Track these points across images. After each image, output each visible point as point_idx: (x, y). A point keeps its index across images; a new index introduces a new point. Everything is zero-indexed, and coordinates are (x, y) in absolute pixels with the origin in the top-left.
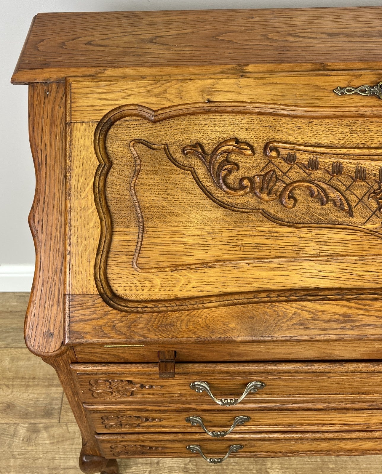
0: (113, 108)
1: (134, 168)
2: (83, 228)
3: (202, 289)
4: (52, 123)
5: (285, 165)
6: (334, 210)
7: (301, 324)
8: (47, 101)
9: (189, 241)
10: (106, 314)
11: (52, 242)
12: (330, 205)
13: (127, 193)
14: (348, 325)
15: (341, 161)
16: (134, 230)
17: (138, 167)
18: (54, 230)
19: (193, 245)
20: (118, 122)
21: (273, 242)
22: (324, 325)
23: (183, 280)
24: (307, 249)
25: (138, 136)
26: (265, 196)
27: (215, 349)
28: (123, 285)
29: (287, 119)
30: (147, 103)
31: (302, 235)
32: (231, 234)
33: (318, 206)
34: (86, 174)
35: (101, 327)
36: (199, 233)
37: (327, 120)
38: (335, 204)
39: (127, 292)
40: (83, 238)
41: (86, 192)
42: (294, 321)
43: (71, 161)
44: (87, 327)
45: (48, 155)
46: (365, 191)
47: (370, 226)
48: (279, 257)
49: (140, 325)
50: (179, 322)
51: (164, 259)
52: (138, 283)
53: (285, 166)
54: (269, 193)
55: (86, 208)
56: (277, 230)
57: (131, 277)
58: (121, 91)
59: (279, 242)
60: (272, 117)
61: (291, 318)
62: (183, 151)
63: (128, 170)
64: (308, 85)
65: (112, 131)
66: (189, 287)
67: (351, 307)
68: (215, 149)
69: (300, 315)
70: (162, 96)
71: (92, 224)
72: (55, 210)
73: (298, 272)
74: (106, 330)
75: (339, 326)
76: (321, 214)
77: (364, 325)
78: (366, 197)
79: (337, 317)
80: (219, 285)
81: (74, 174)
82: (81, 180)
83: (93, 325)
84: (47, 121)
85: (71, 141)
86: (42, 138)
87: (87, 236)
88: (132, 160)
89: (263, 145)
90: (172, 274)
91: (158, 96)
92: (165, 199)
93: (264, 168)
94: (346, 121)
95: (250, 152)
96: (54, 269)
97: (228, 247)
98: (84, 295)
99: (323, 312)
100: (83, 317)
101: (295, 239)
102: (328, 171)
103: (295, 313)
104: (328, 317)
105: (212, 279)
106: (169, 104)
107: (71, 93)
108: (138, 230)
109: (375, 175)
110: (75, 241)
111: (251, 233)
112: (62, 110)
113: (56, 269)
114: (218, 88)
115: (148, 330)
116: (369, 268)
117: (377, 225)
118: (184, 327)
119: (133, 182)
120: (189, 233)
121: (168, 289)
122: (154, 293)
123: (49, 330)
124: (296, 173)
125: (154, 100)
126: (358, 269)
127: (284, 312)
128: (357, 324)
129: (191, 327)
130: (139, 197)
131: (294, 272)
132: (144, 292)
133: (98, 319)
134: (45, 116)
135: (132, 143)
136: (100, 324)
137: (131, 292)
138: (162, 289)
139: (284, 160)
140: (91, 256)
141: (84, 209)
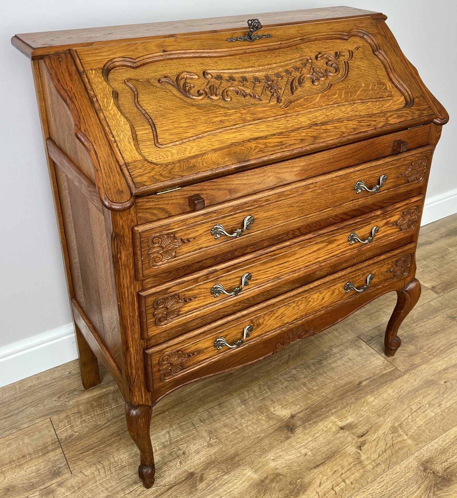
0: (108, 60)
1: (133, 94)
2: (118, 126)
3: (202, 150)
4: (70, 75)
5: (217, 81)
6: (251, 99)
7: (261, 151)
8: (61, 64)
9: (184, 125)
10: (153, 169)
11: (99, 140)
12: (248, 97)
13: (135, 108)
14: (283, 147)
15: (245, 75)
16: (148, 127)
17: (136, 93)
18: (98, 134)
19: (187, 127)
20: (112, 71)
21: (229, 118)
22: (272, 149)
23: (189, 148)
24: (247, 118)
25: (128, 77)
26: (214, 97)
28: (154, 157)
29: (208, 59)
30: (128, 55)
31: (242, 112)
32: (205, 118)
33: (243, 98)
34: (106, 97)
35: (153, 176)
36: (188, 120)
37: (228, 57)
38: (251, 96)
39: (159, 160)
40: (120, 131)
41: (111, 106)
42: (257, 150)
43: (93, 92)
44: (145, 178)
45: (75, 93)
46: (262, 88)
47: (272, 103)
48: (235, 125)
49: (176, 170)
50: (198, 164)
51: (174, 137)
52: (163, 155)
53: (218, 82)
54: (216, 95)
55: (115, 115)
56: (228, 112)
57: (157, 152)
58: (109, 51)
59: (231, 117)
60: (200, 59)
61: (255, 150)
62: (159, 81)
63: (130, 97)
64: (213, 39)
65: (110, 76)
66: (194, 150)
67: (281, 138)
68: (177, 77)
69: (258, 147)
70: (135, 51)
71: (123, 123)
72: (93, 122)
73: (247, 131)
74: (157, 177)
75: (279, 147)
76: (246, 102)
77: (291, 145)
78: (264, 91)
79: (276, 144)
80: (210, 146)
81: (99, 97)
82: (105, 100)
83: (147, 177)
84: (66, 75)
85: (89, 80)
86: (66, 84)
87: (122, 130)
88: (130, 90)
89: (202, 73)
90: (181, 146)
91: (133, 51)
92: (160, 106)
93: (207, 84)
94: (238, 57)
95: (196, 77)
96: (107, 155)
97: (206, 125)
98: (135, 161)
99: (269, 143)
100: (139, 174)
101: (239, 114)
102: (240, 81)
103: (256, 146)
104: (272, 145)
105: (205, 144)
106: (142, 55)
107: (78, 55)
108: (150, 127)
109: (264, 79)
110: (116, 134)
111: (215, 116)
112: (74, 67)
113: (109, 155)
114: (166, 44)
115: (182, 171)
116: (280, 123)
117: (275, 103)
118: (201, 166)
119: (136, 101)
120: (182, 121)
121: (182, 154)
122: (175, 157)
123: (119, 190)
124: (224, 84)
125: (131, 53)
126: (276, 124)
127: (250, 147)
128: (287, 145)
129: (205, 165)
130: (144, 108)
131: (246, 132)
132: (169, 158)
133: (149, 172)
134: (64, 72)
135: (126, 81)
136: (152, 175)
137: (161, 160)
138: (179, 154)
139: (216, 79)
140: (130, 140)
141: (114, 115)
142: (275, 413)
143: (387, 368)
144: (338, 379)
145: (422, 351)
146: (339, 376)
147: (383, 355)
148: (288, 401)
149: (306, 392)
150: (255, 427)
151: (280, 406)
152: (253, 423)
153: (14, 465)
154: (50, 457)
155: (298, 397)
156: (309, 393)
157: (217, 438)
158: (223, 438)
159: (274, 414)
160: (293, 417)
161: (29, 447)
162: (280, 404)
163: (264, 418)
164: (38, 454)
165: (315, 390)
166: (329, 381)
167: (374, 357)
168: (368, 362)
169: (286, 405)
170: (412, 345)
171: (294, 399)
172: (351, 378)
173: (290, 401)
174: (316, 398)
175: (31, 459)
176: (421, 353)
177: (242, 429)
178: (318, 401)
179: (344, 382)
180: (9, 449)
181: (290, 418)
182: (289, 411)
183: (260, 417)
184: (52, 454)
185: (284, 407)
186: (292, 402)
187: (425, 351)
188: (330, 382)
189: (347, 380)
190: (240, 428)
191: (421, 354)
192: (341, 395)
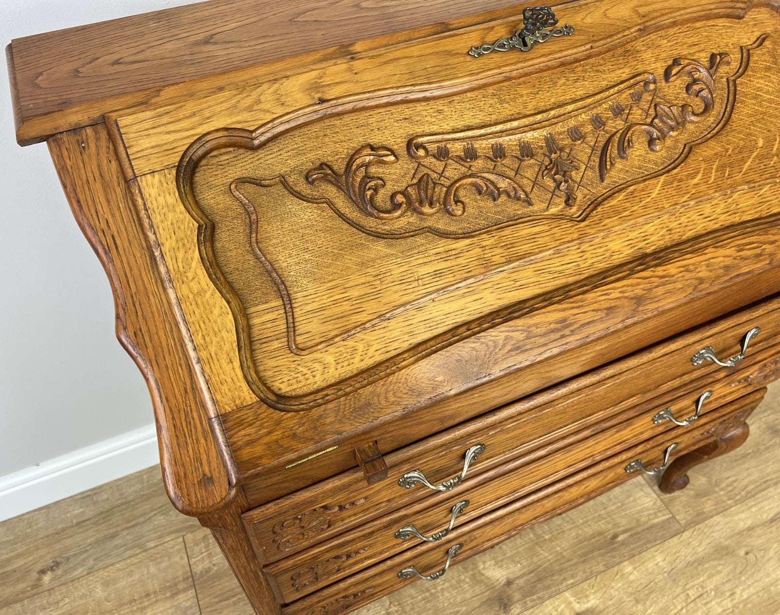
0: (191, 140)
1: (248, 220)
2: (207, 321)
3: (388, 349)
4: (106, 187)
5: (437, 163)
6: (509, 204)
7: (517, 348)
8: (85, 157)
9: (355, 293)
10: (278, 423)
11: (167, 355)
12: (503, 198)
13: (250, 257)
14: (567, 332)
15: (500, 140)
16: (277, 304)
17: (254, 217)
18: (163, 338)
19: (360, 297)
20: (204, 162)
21: (454, 263)
22: (542, 340)
23: (361, 347)
24: (494, 259)
25: (238, 175)
26: (427, 210)
27: (423, 420)
28: (285, 380)
29: (423, 104)
30: (239, 122)
31: (484, 244)
32: (402, 269)
33: (490, 203)
34: (184, 245)
35: (277, 441)
36: (363, 280)
37: (469, 94)
38: (509, 196)
39: (294, 387)
40: (211, 334)
41: (193, 270)
42: (508, 348)
43: (155, 233)
44: (258, 449)
45: (116, 234)
46: (537, 170)
47: (553, 210)
48: (466, 279)
49: (329, 420)
50: (375, 398)
51: (330, 327)
52: (305, 371)
53: (439, 165)
54: (431, 204)
55: (201, 293)
56: (454, 246)
57: (293, 366)
58: (194, 114)
59: (460, 261)
60: (404, 106)
61: (504, 346)
62: (307, 178)
63: (240, 226)
64: (437, 53)
65: (199, 177)
66: (371, 352)
67: (564, 310)
68: (348, 165)
69: (512, 338)
70: (255, 108)
71: (216, 311)
72: (155, 309)
73: (491, 290)
74: (285, 443)
75: (558, 335)
76: (496, 213)
77: (583, 325)
78: (540, 177)
79: (553, 326)
80: (406, 337)
81: (166, 249)
82: (180, 255)
83: (266, 444)
84: (98, 186)
85: (145, 204)
86: (97, 212)
87: (216, 329)
88: (240, 210)
89: (404, 145)
90: (345, 343)
91: (249, 109)
92: (306, 250)
93: (414, 174)
94: (490, 90)
95: (392, 158)
96: (182, 389)
97: (404, 287)
98: (240, 409)
99: (536, 325)
100: (248, 438)
101: (478, 250)
102: (489, 158)
103: (506, 338)
104: (543, 330)
105: (397, 333)
106: (269, 117)
107: (121, 134)
108: (281, 302)
109: (542, 148)
110: (202, 342)
111: (425, 260)
112: (114, 165)
113: (185, 390)
114: (327, 80)
115: (340, 422)
116: (567, 259)
117: (561, 207)
118: (383, 402)
119: (253, 240)
120: (350, 284)
121: (346, 363)
122: (330, 375)
123: (204, 475)
124: (453, 171)
125: (246, 116)
126: (556, 264)
127: (494, 341)
128: (576, 326)
129: (392, 399)
130: (269, 257)
131: (487, 292)
132: (317, 379)
133: (269, 433)
134: (91, 180)
135: (233, 186)
136: (274, 438)
137: (300, 385)
138: (339, 366)
139: (434, 157)
140: (232, 354)
141: (199, 293)
142: (484, 572)
143: (659, 514)
144: (582, 524)
145: (717, 489)
146: (585, 519)
147: (656, 488)
148: (505, 554)
149: (533, 541)
150: (454, 593)
151: (493, 562)
152: (451, 586)
153: (135, 608)
154: (181, 600)
155: (520, 549)
156: (537, 544)
157: (399, 604)
158: (408, 605)
159: (483, 575)
160: (509, 583)
161: (155, 581)
162: (494, 558)
163: (468, 580)
164: (165, 594)
165: (546, 540)
166: (569, 526)
167: (642, 490)
168: (632, 499)
169: (502, 561)
170: (704, 475)
171: (514, 552)
172: (602, 525)
173: (508, 555)
174: (546, 554)
175: (157, 601)
176: (716, 492)
177: (436, 593)
178: (549, 561)
179: (591, 532)
180: (130, 580)
181: (504, 585)
182: (505, 573)
183: (463, 577)
184: (182, 597)
185: (498, 564)
186: (509, 557)
187: (722, 490)
188: (570, 529)
189: (595, 527)
190: (433, 591)
191: (716, 495)
192: (585, 554)
